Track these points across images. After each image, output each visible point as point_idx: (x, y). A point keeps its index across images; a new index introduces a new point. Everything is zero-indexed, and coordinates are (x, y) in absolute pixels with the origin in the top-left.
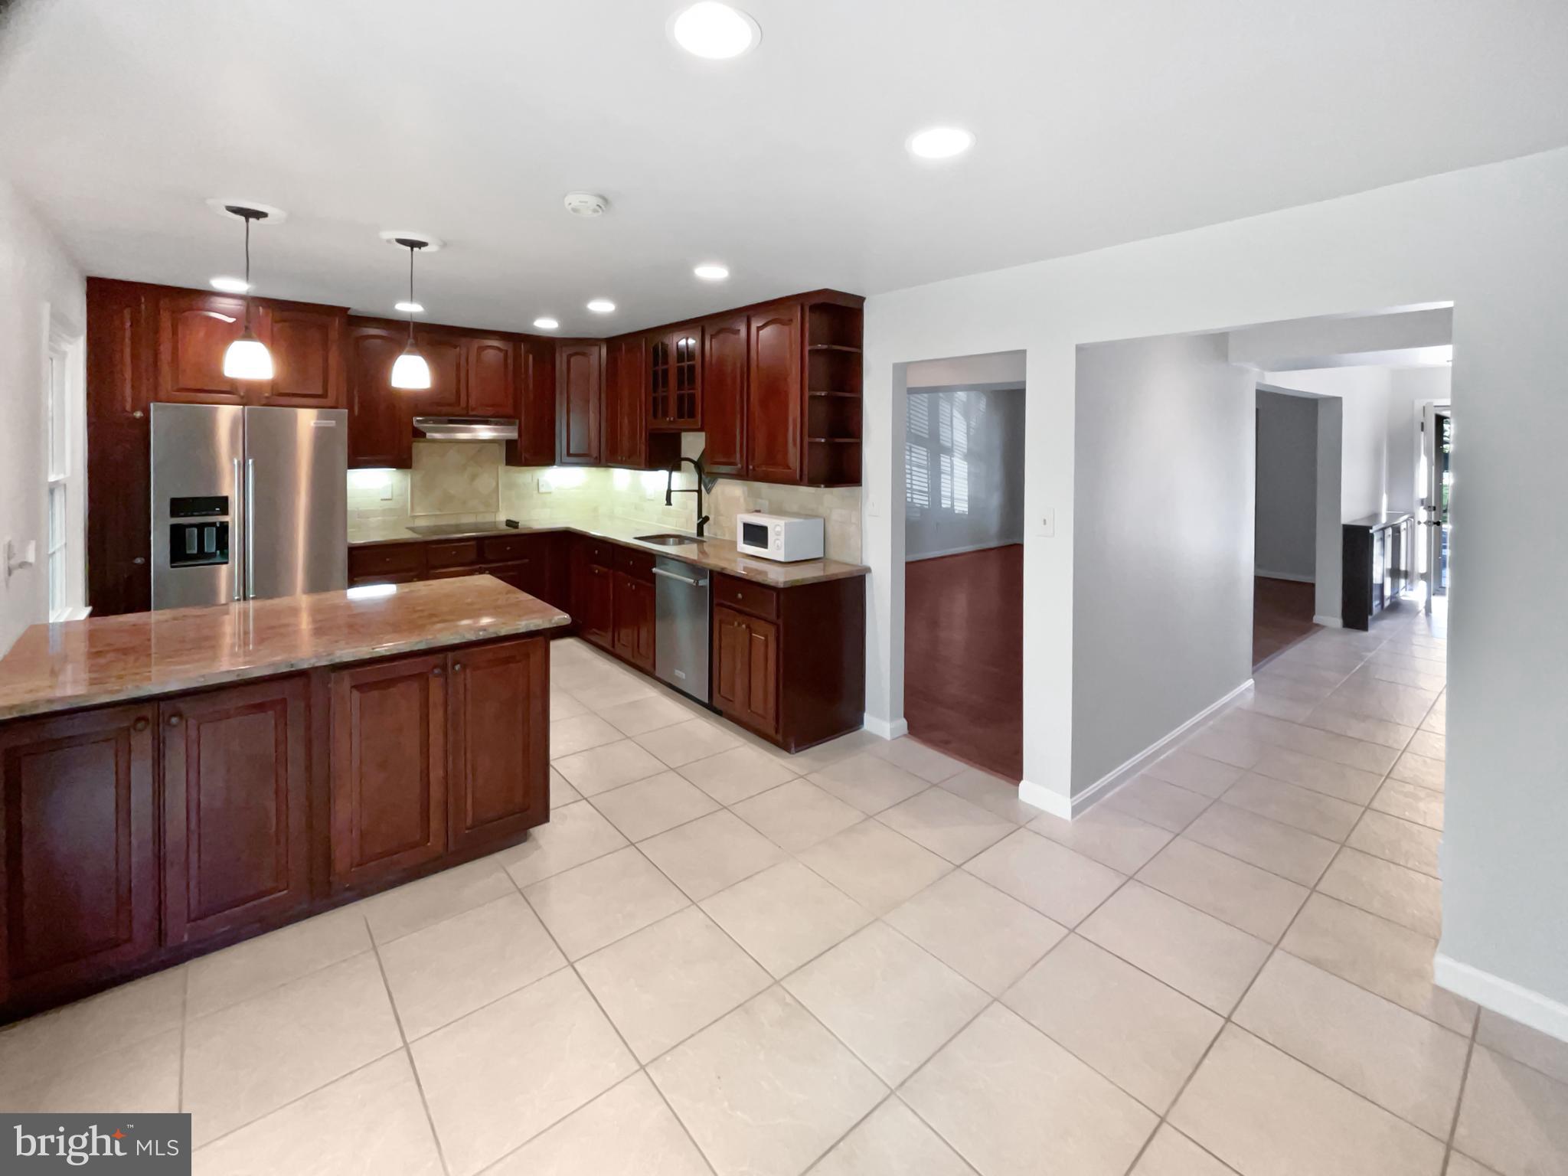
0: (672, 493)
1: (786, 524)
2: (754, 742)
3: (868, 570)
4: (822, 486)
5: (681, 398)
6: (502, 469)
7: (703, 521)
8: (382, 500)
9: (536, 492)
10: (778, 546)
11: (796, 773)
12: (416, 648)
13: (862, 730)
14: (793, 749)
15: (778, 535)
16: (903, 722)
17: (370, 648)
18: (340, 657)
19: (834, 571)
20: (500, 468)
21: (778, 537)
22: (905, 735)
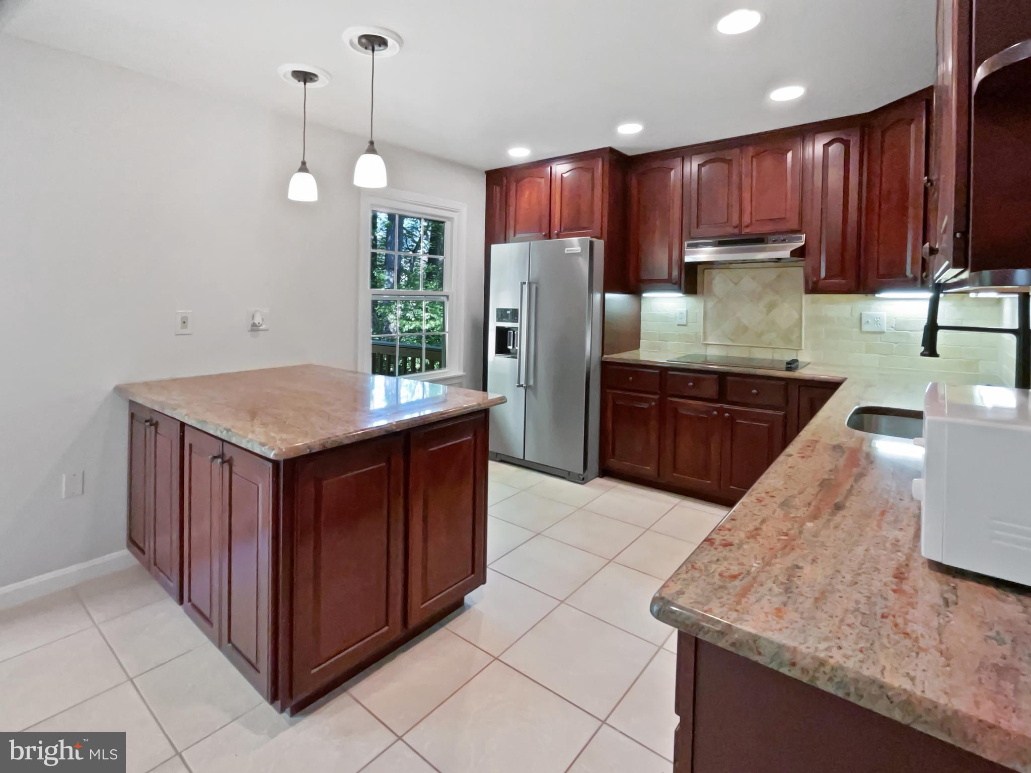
6: (806, 298)
8: (678, 325)
20: (803, 296)
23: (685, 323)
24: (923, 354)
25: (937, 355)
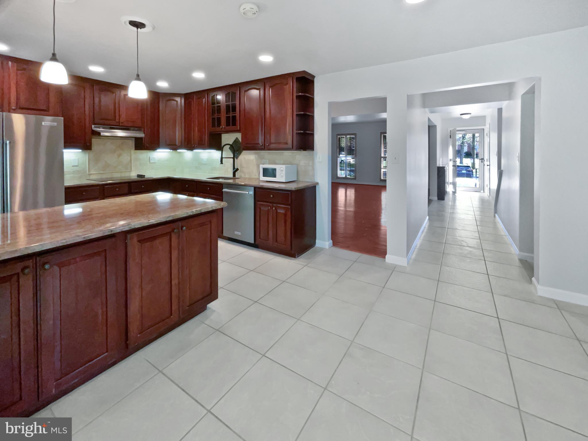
0: (223, 159)
1: (286, 167)
2: (278, 256)
3: (318, 184)
4: (302, 150)
5: (228, 118)
6: (133, 151)
7: (235, 170)
8: (73, 166)
9: (149, 162)
10: (282, 176)
11: (303, 265)
12: (168, 220)
13: (316, 246)
14: (296, 256)
15: (281, 171)
16: (331, 241)
17: (148, 220)
18: (134, 226)
19: (301, 185)
20: (132, 151)
21: (282, 172)
22: (332, 246)
23: (77, 165)
24: (221, 164)
25: (222, 164)
